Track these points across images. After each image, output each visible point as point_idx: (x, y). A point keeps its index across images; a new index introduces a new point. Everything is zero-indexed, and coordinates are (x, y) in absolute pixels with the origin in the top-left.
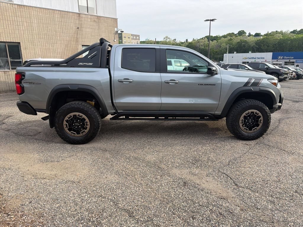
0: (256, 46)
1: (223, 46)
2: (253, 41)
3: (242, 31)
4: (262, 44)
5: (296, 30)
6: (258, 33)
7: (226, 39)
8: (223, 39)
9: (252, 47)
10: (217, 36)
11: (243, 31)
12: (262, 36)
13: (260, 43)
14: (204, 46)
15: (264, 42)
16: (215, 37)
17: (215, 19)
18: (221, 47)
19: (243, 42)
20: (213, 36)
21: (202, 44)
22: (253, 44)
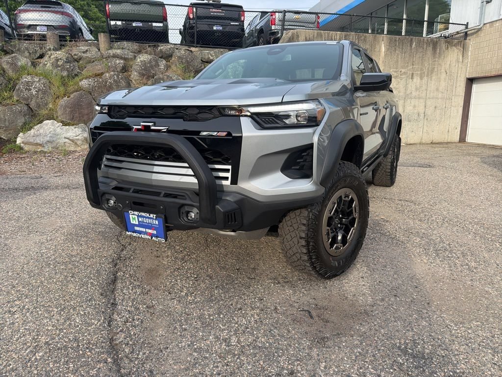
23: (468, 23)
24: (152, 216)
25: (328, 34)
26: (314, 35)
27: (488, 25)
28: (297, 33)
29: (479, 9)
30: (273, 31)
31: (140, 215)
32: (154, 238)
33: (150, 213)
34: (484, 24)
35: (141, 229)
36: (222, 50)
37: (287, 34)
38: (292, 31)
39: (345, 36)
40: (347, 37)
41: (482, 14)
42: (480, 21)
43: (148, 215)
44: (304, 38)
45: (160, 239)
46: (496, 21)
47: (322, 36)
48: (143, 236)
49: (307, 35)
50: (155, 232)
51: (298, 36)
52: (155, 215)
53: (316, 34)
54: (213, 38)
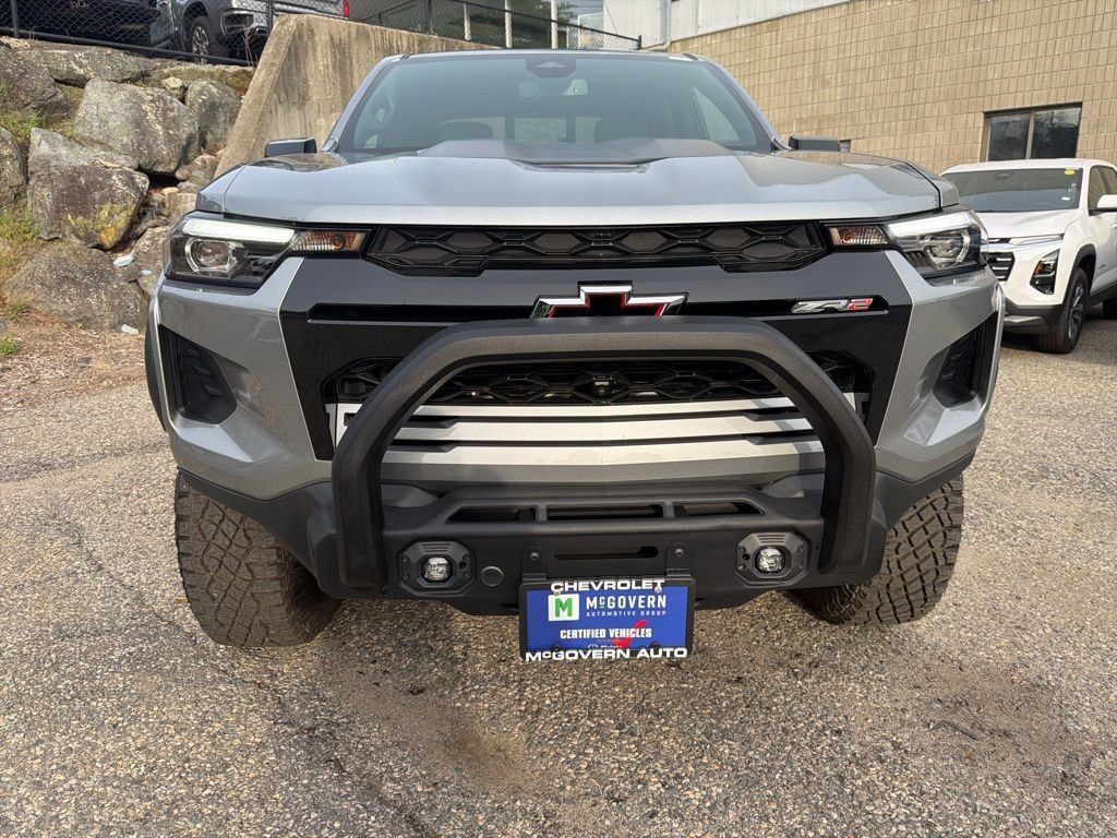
23: (640, 37)
24: (646, 584)
25: (382, 34)
26: (349, 33)
27: (678, 45)
28: (308, 23)
29: (659, 12)
30: (236, 12)
31: (597, 588)
32: (643, 653)
33: (638, 575)
34: (672, 42)
35: (586, 633)
36: (109, 51)
37: (283, 24)
38: (295, 16)
39: (421, 42)
40: (425, 45)
41: (665, 22)
42: (664, 34)
43: (631, 584)
44: (328, 38)
45: (668, 651)
46: (693, 38)
47: (368, 37)
48: (596, 654)
49: (334, 32)
50: (648, 633)
51: (312, 31)
52: (659, 581)
53: (353, 31)
54: (64, 14)
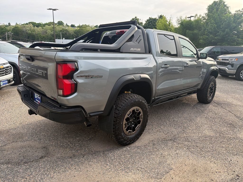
0: (75, 35)
1: (49, 33)
2: (72, 31)
3: (60, 21)
4: (79, 34)
5: (98, 25)
6: (73, 25)
7: (50, 27)
8: (47, 26)
9: (72, 35)
10: (40, 23)
11: (62, 22)
12: (76, 27)
13: (77, 32)
14: (31, 31)
15: (80, 32)
16: (38, 24)
17: (58, 9)
18: (47, 33)
19: (64, 30)
20: (37, 23)
21: (28, 29)
22: (72, 33)
